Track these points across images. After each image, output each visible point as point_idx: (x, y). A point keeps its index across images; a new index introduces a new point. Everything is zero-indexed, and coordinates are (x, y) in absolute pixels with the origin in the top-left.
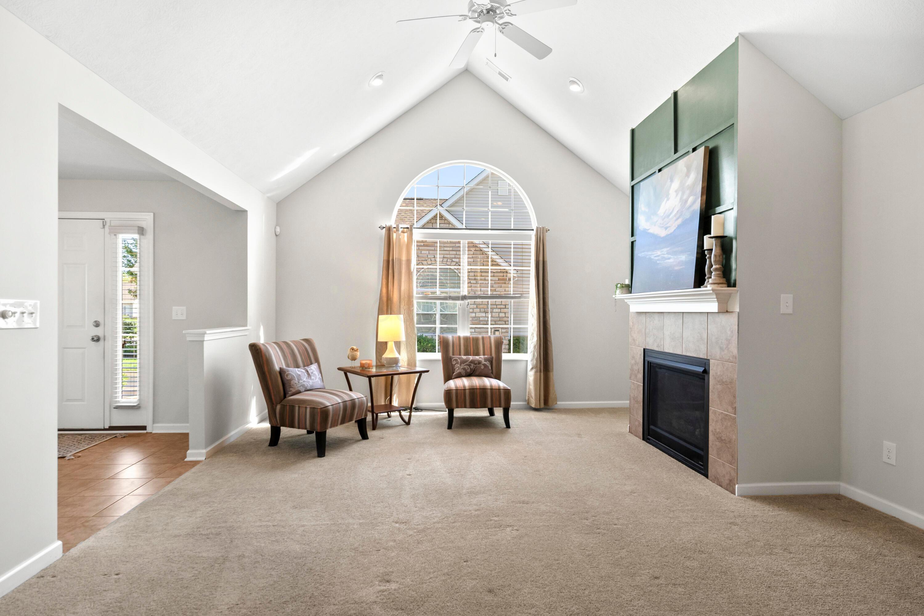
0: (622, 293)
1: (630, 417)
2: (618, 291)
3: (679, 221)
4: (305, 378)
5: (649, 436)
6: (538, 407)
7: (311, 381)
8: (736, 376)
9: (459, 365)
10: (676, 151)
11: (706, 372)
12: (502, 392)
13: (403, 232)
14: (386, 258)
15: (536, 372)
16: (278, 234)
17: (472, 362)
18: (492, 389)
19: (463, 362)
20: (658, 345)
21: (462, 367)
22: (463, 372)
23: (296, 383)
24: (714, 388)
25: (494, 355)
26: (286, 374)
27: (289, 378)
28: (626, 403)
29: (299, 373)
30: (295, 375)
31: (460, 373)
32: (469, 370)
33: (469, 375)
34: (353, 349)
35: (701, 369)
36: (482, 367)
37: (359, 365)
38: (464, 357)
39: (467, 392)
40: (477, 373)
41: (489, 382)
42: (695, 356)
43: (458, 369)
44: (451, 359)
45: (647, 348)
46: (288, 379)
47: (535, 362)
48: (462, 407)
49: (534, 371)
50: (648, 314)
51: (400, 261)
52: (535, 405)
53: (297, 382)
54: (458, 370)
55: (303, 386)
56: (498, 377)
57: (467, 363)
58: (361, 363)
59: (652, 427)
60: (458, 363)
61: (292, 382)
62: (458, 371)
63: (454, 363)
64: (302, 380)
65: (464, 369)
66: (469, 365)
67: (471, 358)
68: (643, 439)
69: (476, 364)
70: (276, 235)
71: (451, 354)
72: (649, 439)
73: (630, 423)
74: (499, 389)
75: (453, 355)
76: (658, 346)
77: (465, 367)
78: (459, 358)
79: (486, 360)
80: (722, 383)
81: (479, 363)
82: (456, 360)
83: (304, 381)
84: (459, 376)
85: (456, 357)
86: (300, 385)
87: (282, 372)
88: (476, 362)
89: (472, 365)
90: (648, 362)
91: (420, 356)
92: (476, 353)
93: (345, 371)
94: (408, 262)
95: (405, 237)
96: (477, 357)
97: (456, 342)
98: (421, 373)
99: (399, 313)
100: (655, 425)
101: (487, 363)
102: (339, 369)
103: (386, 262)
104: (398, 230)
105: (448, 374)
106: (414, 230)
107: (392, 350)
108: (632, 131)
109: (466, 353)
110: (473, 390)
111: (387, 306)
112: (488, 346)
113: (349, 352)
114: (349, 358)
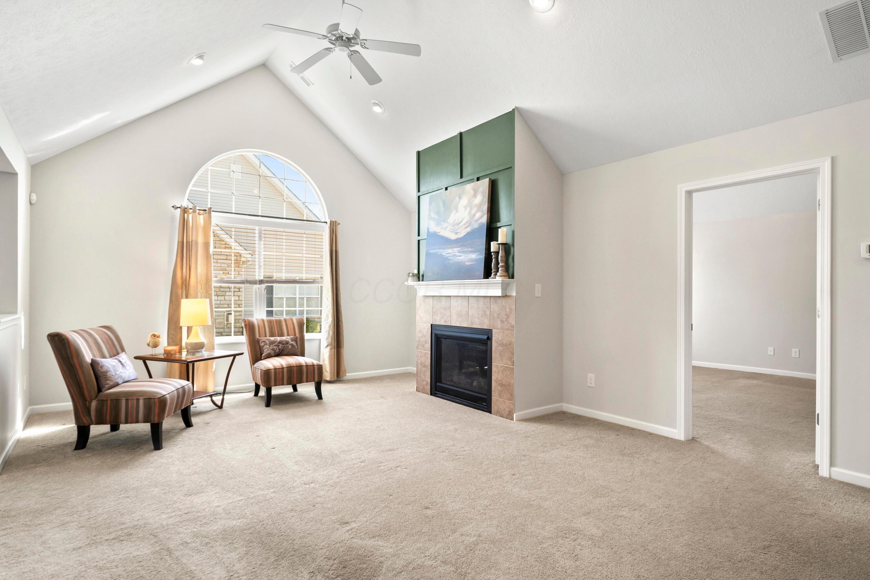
0: (413, 281)
1: (417, 379)
2: (410, 279)
4: (120, 369)
5: (436, 391)
6: (333, 380)
7: (127, 372)
8: (514, 340)
9: (268, 347)
10: (462, 176)
11: (489, 339)
12: (316, 367)
13: (199, 213)
14: (180, 241)
15: (330, 349)
16: (33, 202)
17: (280, 342)
18: (307, 366)
19: (272, 343)
20: (445, 320)
21: (271, 348)
22: (272, 353)
23: (112, 375)
24: (496, 350)
25: (297, 335)
26: (99, 366)
27: (105, 369)
28: (413, 369)
29: (114, 364)
30: (109, 366)
31: (269, 354)
32: (277, 351)
33: (278, 355)
34: (153, 336)
35: (485, 337)
36: (290, 347)
37: (163, 352)
38: (272, 339)
40: (285, 353)
42: (480, 327)
43: (267, 350)
44: (258, 341)
45: (435, 323)
46: (102, 371)
47: (330, 340)
48: (279, 385)
50: (435, 297)
51: (197, 243)
52: (331, 378)
53: (114, 374)
54: (266, 352)
55: (121, 377)
57: (276, 344)
58: (165, 350)
59: (438, 384)
60: (266, 344)
61: (108, 374)
62: (268, 352)
63: (262, 344)
64: (118, 371)
65: (273, 349)
66: (278, 346)
67: (279, 339)
68: (431, 394)
69: (283, 344)
70: (31, 204)
71: (257, 336)
72: (436, 394)
73: (417, 383)
74: (313, 365)
75: (260, 336)
76: (445, 322)
77: (274, 347)
78: (267, 340)
79: (292, 340)
80: (502, 345)
81: (287, 343)
82: (264, 342)
83: (121, 372)
84: (269, 356)
85: (263, 339)
86: (117, 376)
87: (94, 364)
88: (284, 342)
89: (280, 345)
90: (435, 334)
91: (219, 340)
92: (282, 335)
93: (144, 359)
94: (207, 245)
95: (201, 219)
96: (284, 338)
97: (261, 324)
98: (235, 356)
99: (196, 297)
100: (441, 382)
101: (294, 343)
102: (136, 358)
103: (180, 244)
104: (194, 212)
105: (256, 356)
106: (212, 213)
107: (197, 335)
108: (419, 153)
109: (272, 335)
110: (290, 368)
111: (182, 289)
112: (290, 327)
113: (149, 339)
114: (148, 345)
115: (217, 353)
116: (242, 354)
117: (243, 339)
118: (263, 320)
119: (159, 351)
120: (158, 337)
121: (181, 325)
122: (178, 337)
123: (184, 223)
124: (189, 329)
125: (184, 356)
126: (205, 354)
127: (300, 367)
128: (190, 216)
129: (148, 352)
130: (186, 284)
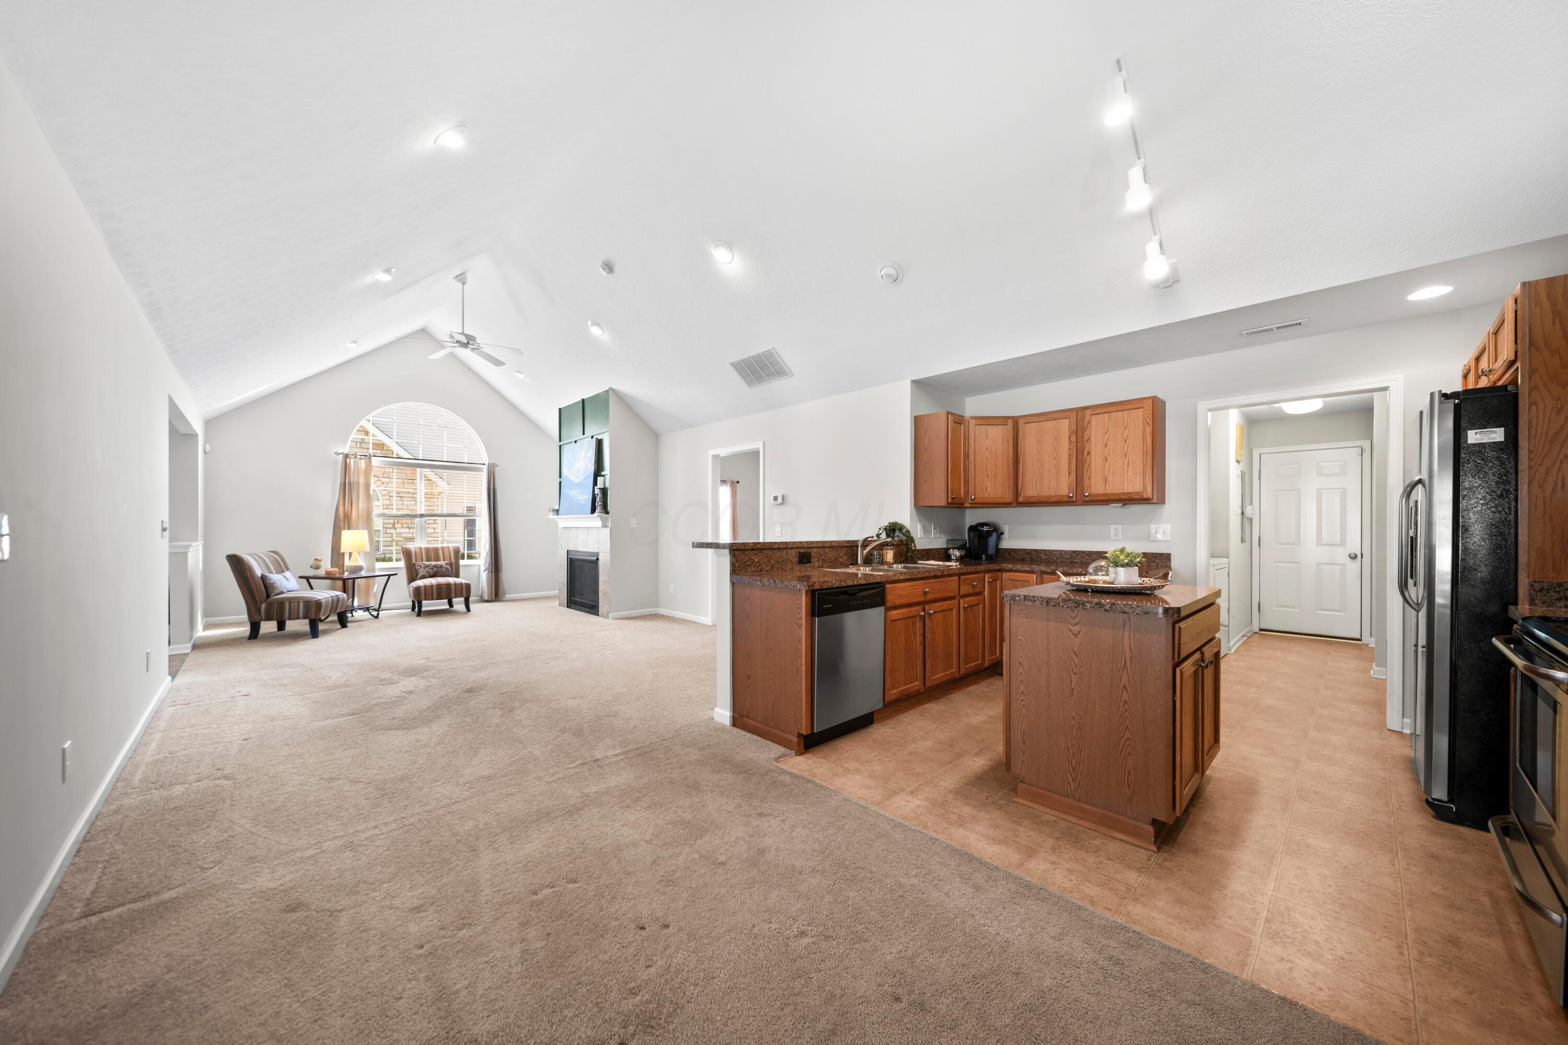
0: (554, 515)
2: (551, 513)
3: (584, 476)
4: (285, 583)
5: (569, 604)
6: (489, 599)
7: (291, 584)
9: (421, 570)
10: (584, 434)
12: (464, 586)
13: (360, 459)
14: (343, 481)
15: (488, 573)
16: (207, 451)
17: (435, 566)
18: (455, 584)
19: (428, 567)
20: (579, 547)
21: (427, 570)
22: (427, 575)
23: (278, 586)
25: (453, 560)
26: (268, 579)
27: (272, 581)
29: (278, 578)
30: (275, 580)
31: (424, 575)
32: (432, 572)
33: (432, 576)
34: (317, 560)
35: (595, 560)
36: (445, 570)
37: (324, 573)
38: (427, 563)
39: (435, 587)
40: (439, 574)
41: (451, 580)
42: (592, 552)
43: (422, 572)
44: (414, 565)
45: (569, 549)
46: (269, 582)
47: (487, 565)
49: (487, 572)
50: (570, 529)
51: (358, 483)
52: (486, 598)
56: (457, 576)
57: (431, 568)
58: (326, 571)
59: (572, 598)
60: (420, 568)
62: (421, 574)
63: (417, 568)
65: (428, 572)
66: (433, 569)
67: (433, 563)
69: (438, 568)
70: (205, 452)
71: (414, 561)
72: (569, 606)
74: (462, 584)
75: (416, 561)
77: (430, 570)
78: (422, 565)
79: (447, 564)
81: (441, 566)
82: (418, 566)
84: (424, 577)
85: (419, 563)
87: (264, 579)
88: (438, 566)
89: (436, 568)
90: (569, 558)
91: (379, 565)
92: (438, 560)
93: (307, 579)
94: (367, 485)
95: (363, 464)
96: (439, 563)
97: (418, 551)
98: (389, 576)
99: (357, 528)
100: (574, 596)
101: (448, 567)
102: (300, 577)
103: (342, 484)
104: (356, 457)
105: (412, 576)
106: (373, 458)
107: (357, 560)
108: (560, 410)
109: (428, 560)
110: (439, 586)
111: (344, 522)
112: (447, 554)
113: (312, 562)
114: (311, 567)
115: (377, 573)
116: (396, 574)
117: (402, 564)
118: (421, 548)
119: (321, 572)
120: (320, 561)
121: (342, 551)
122: (341, 562)
123: (346, 467)
124: (350, 554)
125: (346, 575)
126: (363, 573)
127: (448, 585)
128: (352, 461)
129: (312, 572)
130: (347, 517)
